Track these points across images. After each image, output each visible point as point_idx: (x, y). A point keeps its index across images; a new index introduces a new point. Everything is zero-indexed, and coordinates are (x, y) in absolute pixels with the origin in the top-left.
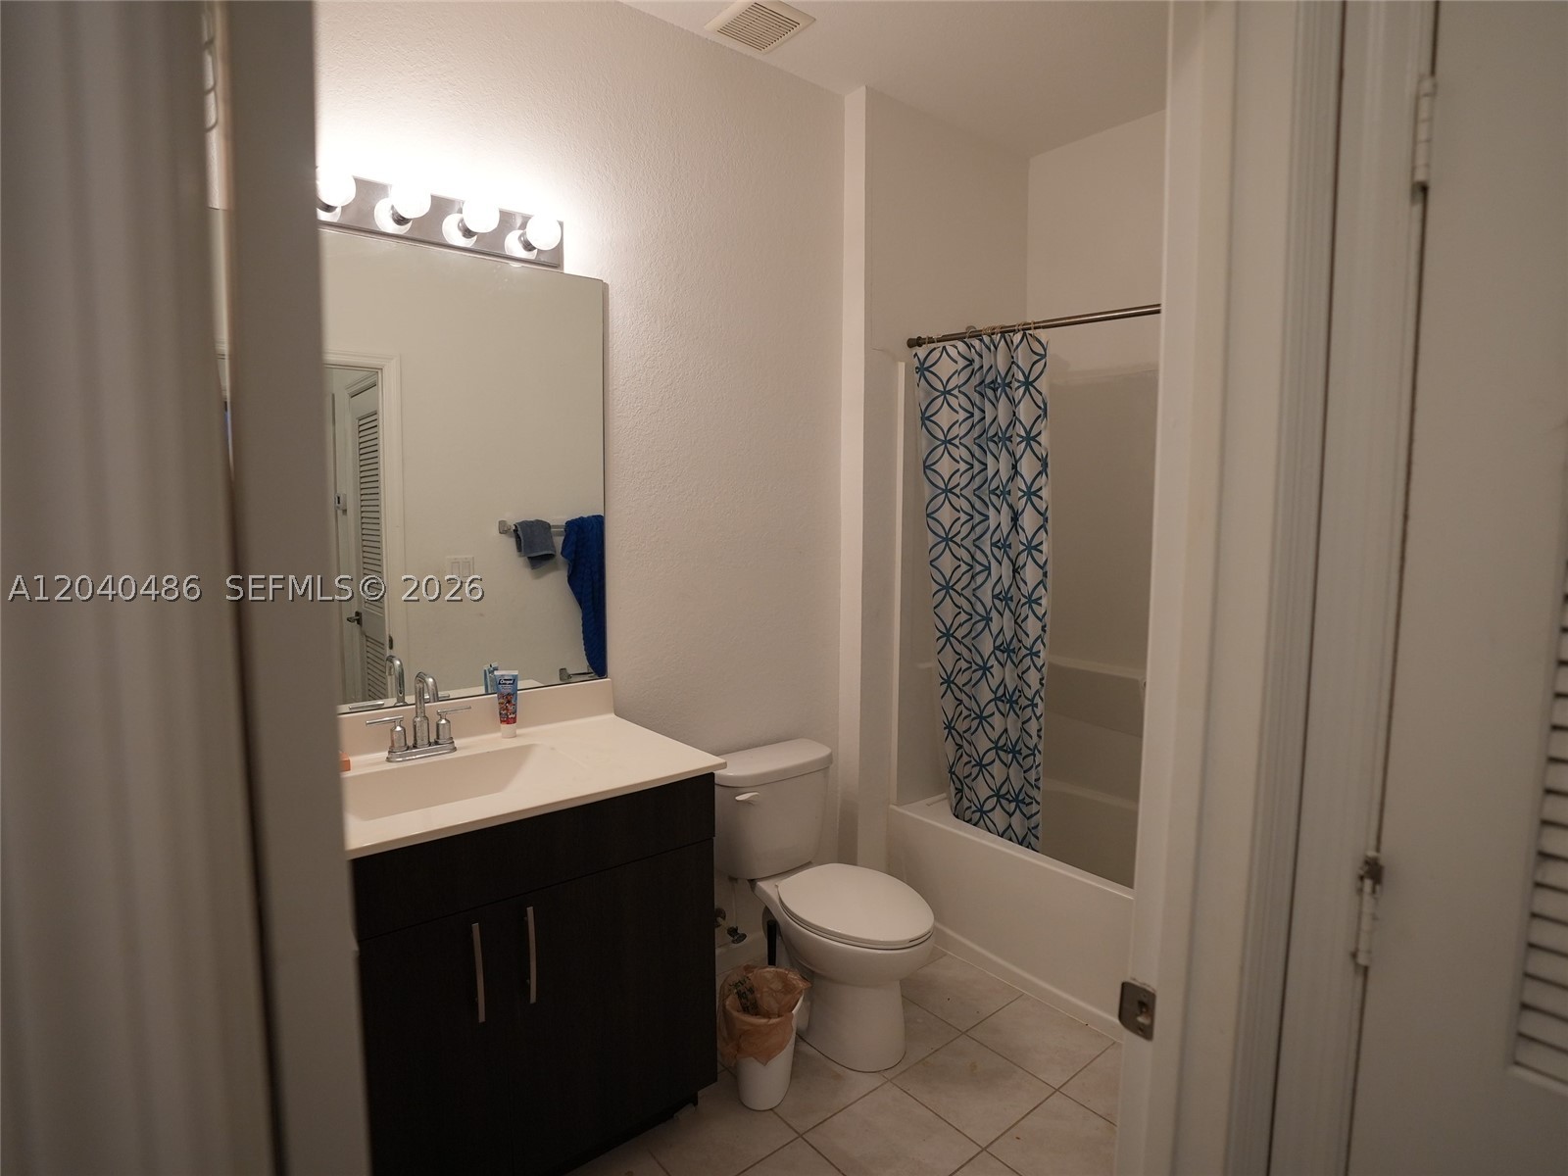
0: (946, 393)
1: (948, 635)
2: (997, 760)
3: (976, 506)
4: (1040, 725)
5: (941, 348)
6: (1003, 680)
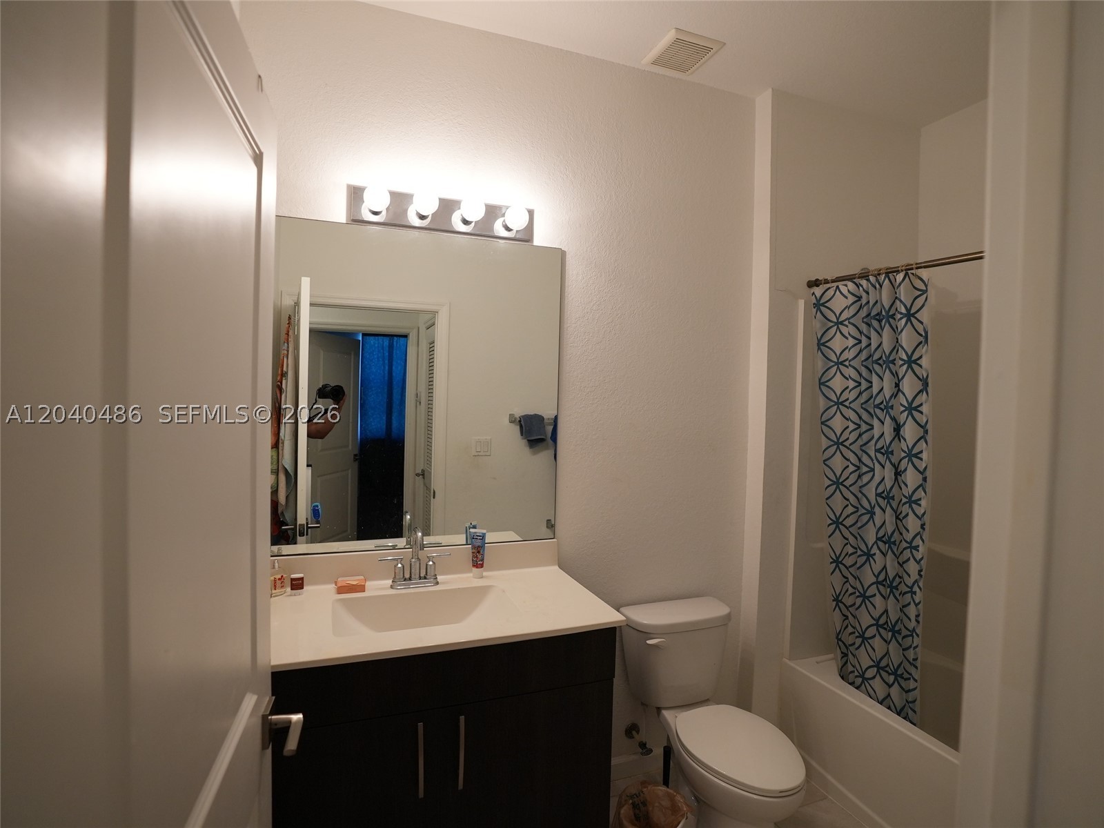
0: (839, 323)
1: (837, 522)
2: (878, 635)
3: (863, 417)
4: (918, 610)
5: (835, 288)
6: (885, 567)
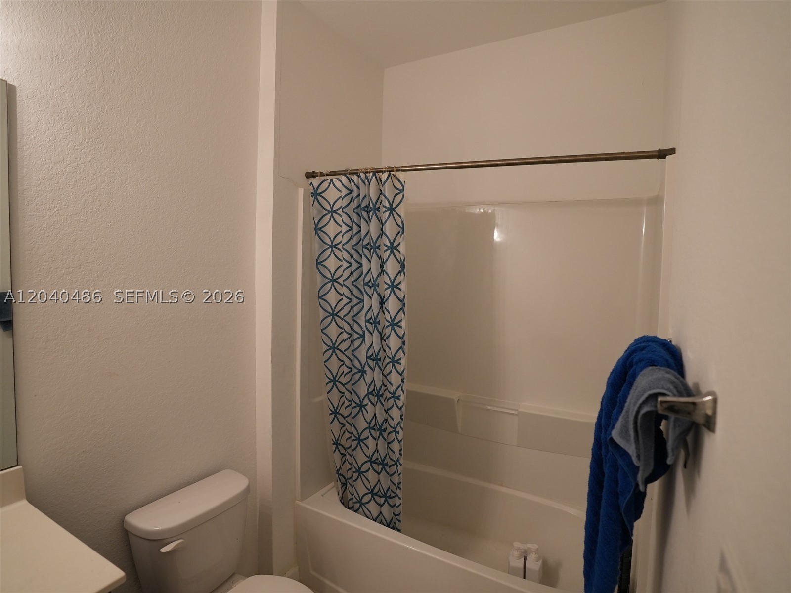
0: (333, 212)
1: (334, 381)
2: (371, 469)
3: (354, 293)
4: (401, 446)
5: (329, 181)
6: (375, 415)
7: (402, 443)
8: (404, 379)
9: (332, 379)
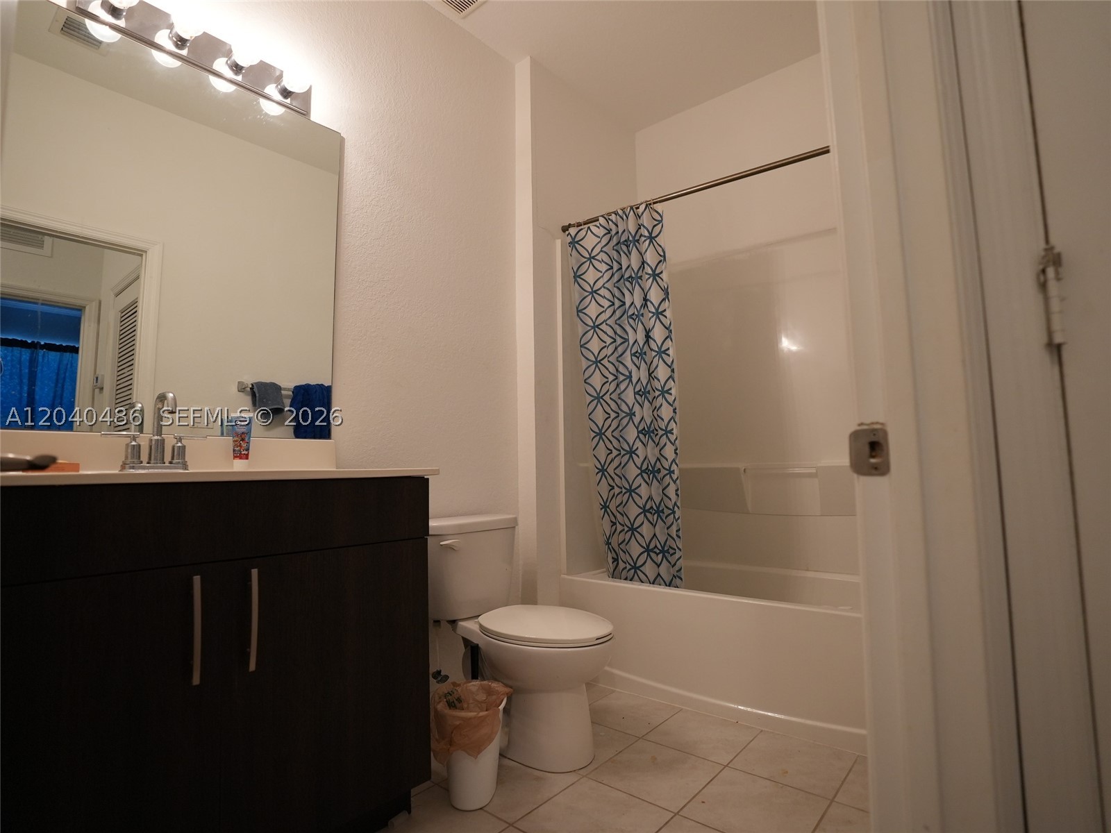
0: (591, 258)
1: (600, 434)
2: (646, 521)
3: (618, 332)
4: (677, 486)
5: (586, 229)
6: (646, 457)
7: (678, 482)
8: (675, 409)
9: (598, 432)
